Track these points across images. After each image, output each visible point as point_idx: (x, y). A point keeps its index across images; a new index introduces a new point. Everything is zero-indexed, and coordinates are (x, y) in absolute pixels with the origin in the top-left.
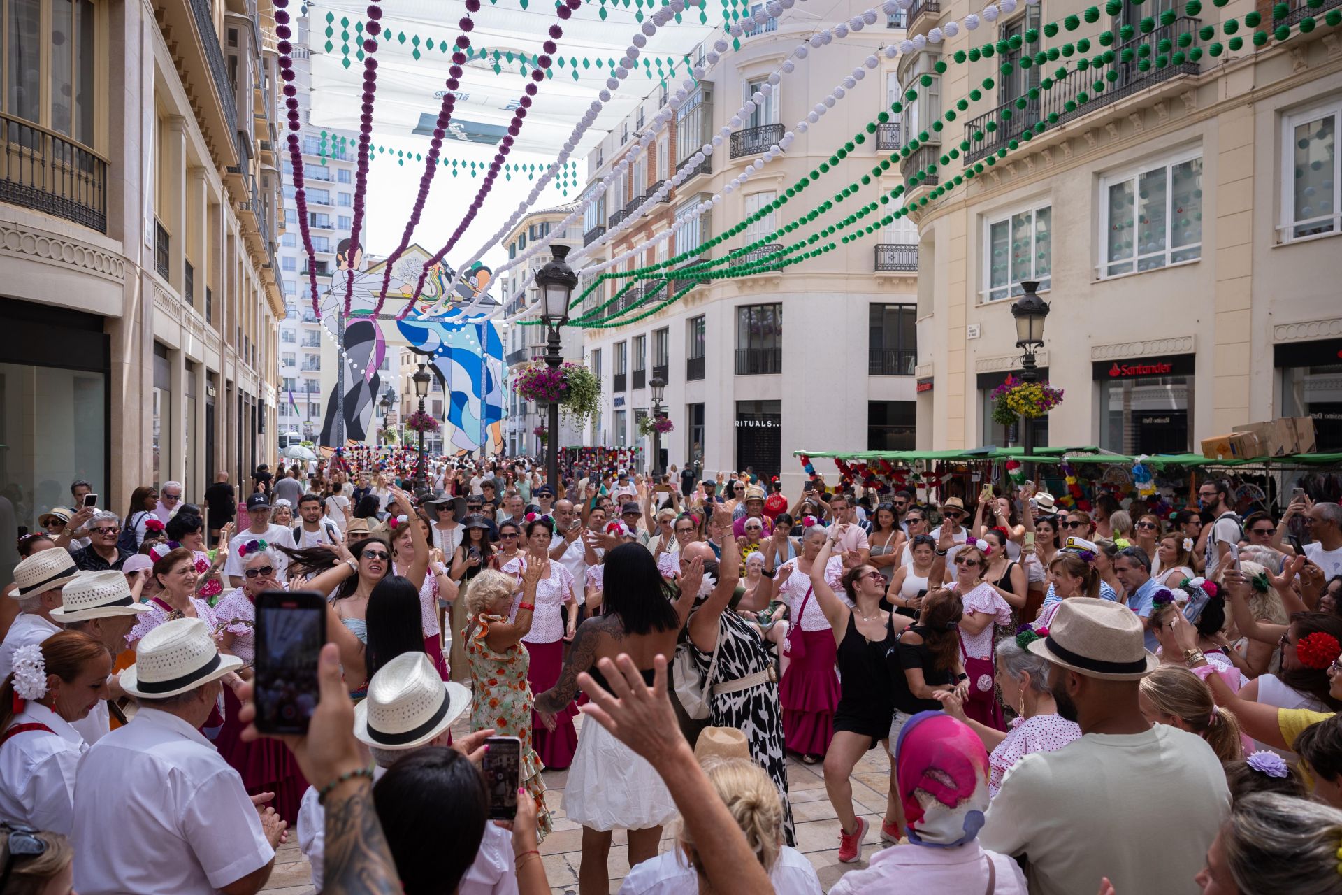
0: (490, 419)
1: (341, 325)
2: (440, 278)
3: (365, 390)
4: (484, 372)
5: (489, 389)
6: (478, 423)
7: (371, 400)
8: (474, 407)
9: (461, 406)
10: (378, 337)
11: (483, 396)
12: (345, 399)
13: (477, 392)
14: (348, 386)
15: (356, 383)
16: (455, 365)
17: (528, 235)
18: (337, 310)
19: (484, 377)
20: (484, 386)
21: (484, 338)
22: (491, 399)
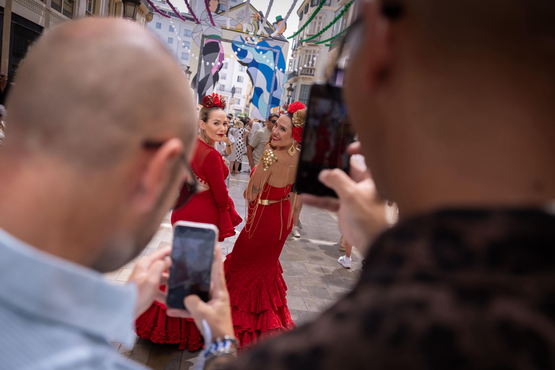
0: (273, 105)
1: (202, 42)
2: (258, 23)
3: (211, 79)
4: (274, 79)
5: (275, 88)
6: (267, 106)
7: (212, 86)
8: (266, 97)
9: (259, 96)
10: (221, 51)
11: (272, 92)
12: (200, 83)
13: (268, 89)
14: (202, 76)
15: (207, 75)
16: (259, 73)
17: (310, 5)
18: (202, 33)
19: (274, 81)
20: (273, 87)
21: (277, 59)
22: (275, 94)
